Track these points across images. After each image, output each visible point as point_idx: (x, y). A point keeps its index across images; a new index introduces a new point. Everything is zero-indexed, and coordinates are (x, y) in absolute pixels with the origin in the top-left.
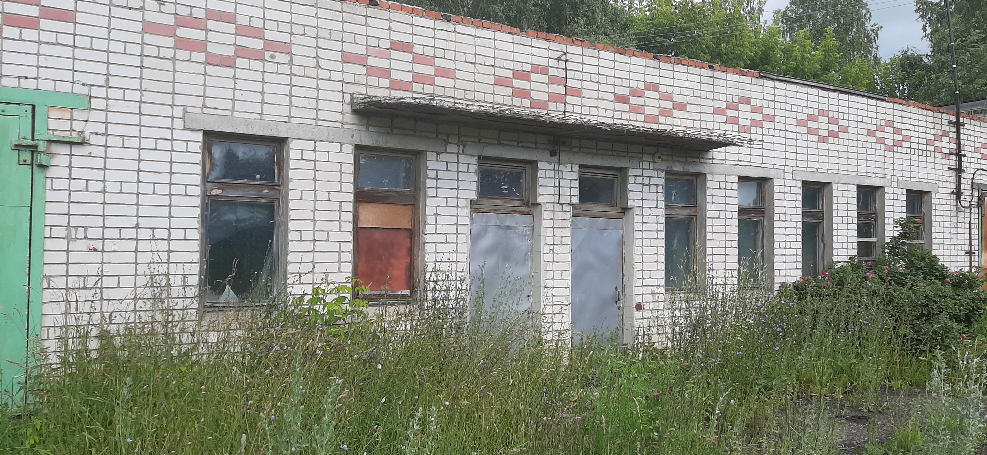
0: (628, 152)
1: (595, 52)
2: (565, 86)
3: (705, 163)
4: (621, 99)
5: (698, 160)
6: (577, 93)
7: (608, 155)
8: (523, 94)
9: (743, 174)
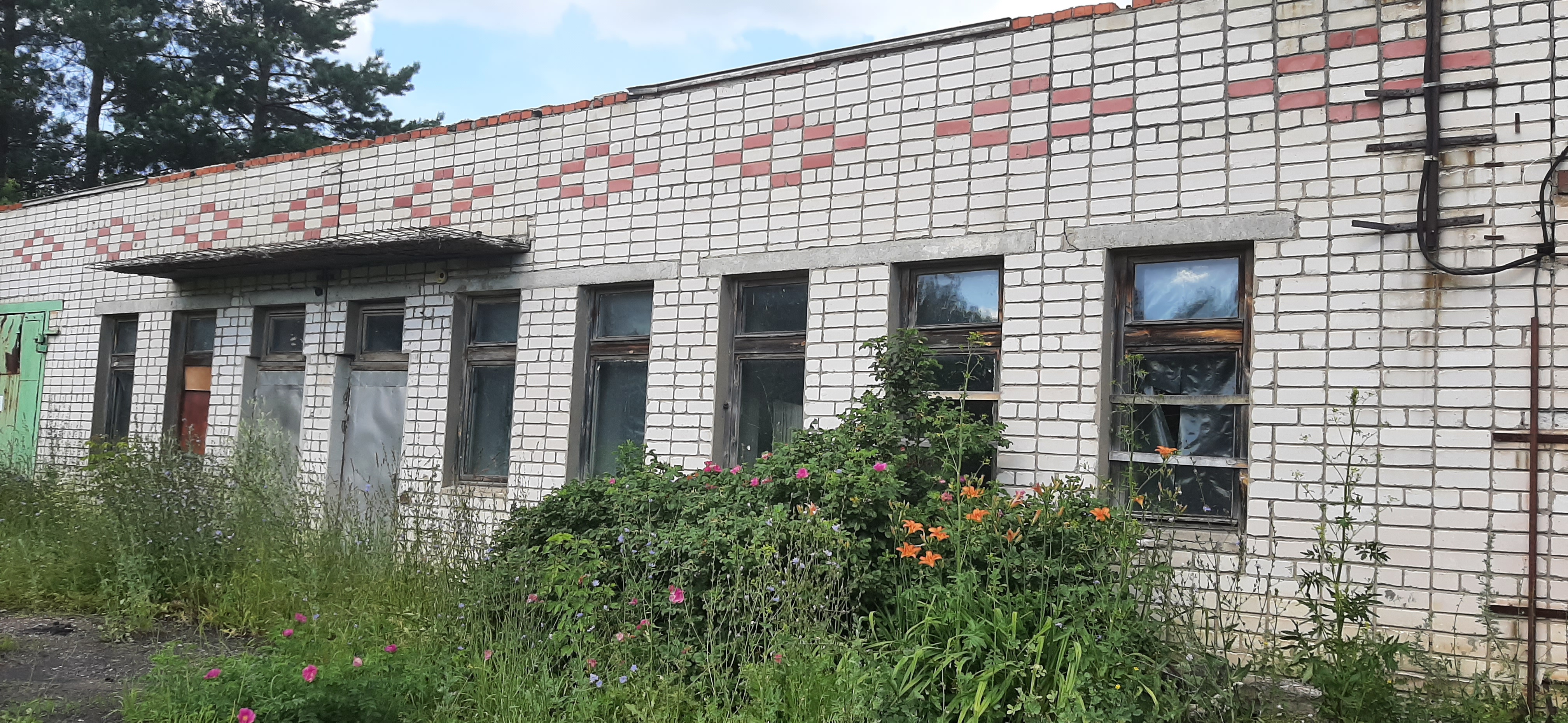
0: (406, 275)
1: (372, 151)
2: (340, 204)
3: (521, 272)
4: (402, 202)
5: (507, 270)
6: (352, 209)
7: (381, 283)
8: (297, 226)
9: (587, 281)
